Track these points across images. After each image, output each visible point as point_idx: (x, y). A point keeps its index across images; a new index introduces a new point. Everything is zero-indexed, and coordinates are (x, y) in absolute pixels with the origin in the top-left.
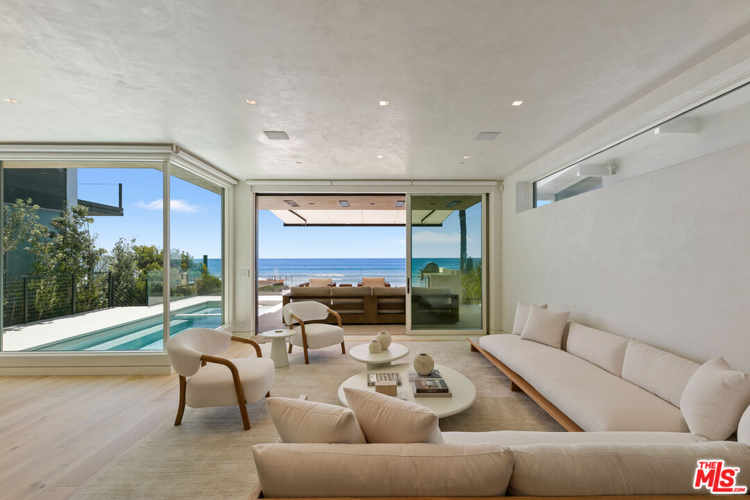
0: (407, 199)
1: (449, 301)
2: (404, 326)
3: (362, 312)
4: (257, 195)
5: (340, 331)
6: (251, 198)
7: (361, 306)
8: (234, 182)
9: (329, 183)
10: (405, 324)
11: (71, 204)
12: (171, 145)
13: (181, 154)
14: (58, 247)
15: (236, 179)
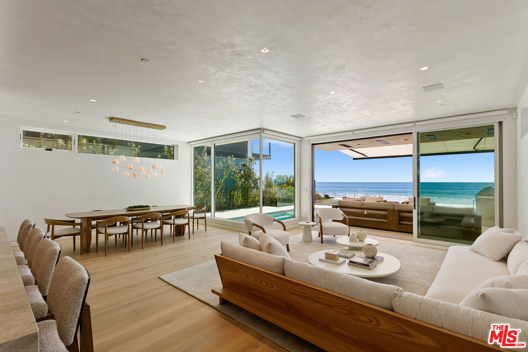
0: (415, 135)
1: (472, 221)
2: (411, 234)
3: (387, 221)
4: (313, 144)
5: (345, 228)
6: (309, 147)
7: (385, 217)
8: (300, 139)
9: (351, 133)
10: (412, 233)
11: (250, 155)
12: (260, 129)
13: (265, 131)
14: (242, 176)
15: (301, 138)
